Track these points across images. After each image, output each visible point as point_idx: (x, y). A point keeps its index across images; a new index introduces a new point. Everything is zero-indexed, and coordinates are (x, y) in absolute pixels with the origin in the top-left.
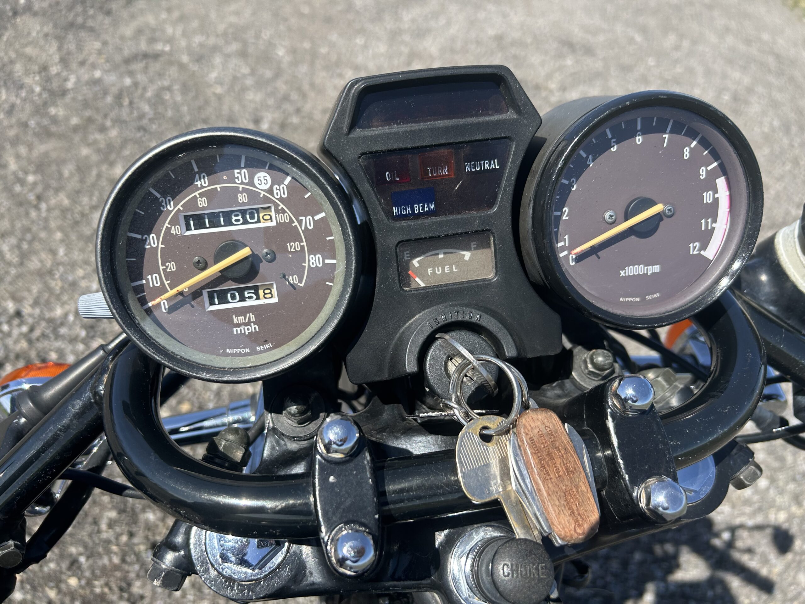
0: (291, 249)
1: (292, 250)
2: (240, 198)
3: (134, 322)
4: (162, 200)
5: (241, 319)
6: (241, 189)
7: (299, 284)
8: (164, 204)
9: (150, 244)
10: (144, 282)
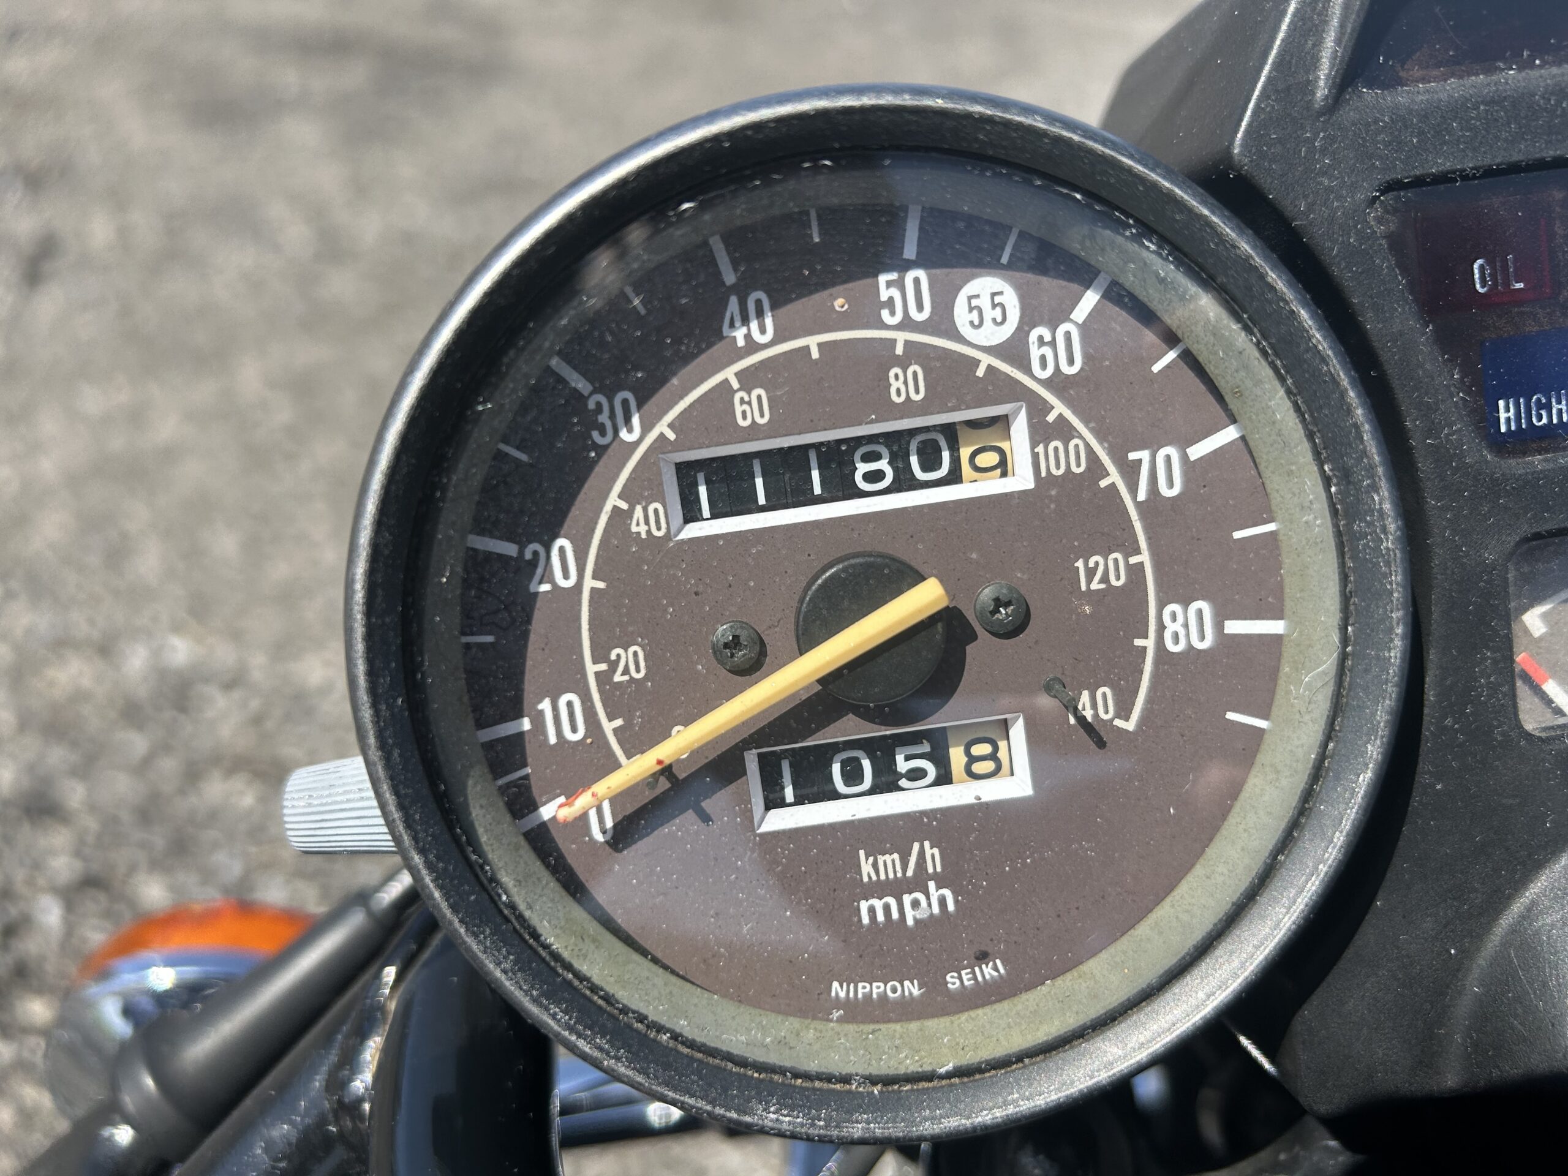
0: (1089, 581)
1: (1095, 586)
2: (895, 385)
3: (494, 900)
4: (599, 405)
5: (889, 864)
6: (899, 350)
7: (1119, 723)
8: (604, 418)
9: (550, 579)
10: (526, 724)
